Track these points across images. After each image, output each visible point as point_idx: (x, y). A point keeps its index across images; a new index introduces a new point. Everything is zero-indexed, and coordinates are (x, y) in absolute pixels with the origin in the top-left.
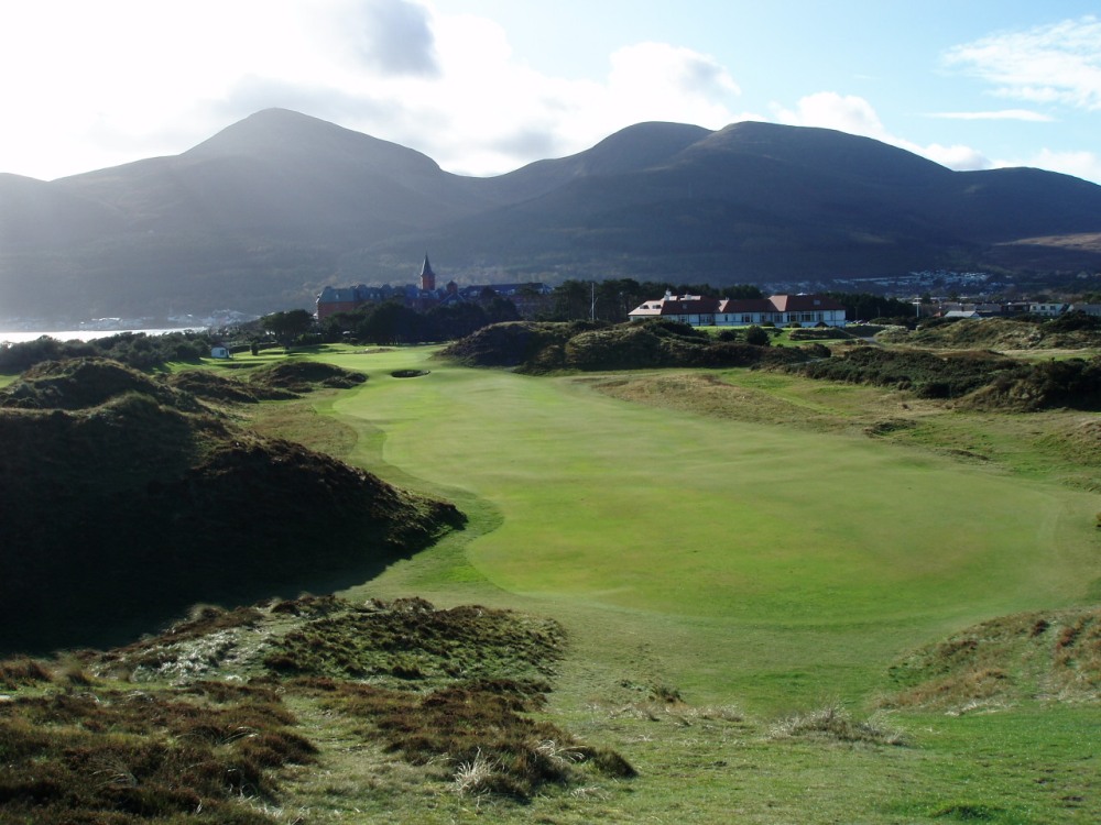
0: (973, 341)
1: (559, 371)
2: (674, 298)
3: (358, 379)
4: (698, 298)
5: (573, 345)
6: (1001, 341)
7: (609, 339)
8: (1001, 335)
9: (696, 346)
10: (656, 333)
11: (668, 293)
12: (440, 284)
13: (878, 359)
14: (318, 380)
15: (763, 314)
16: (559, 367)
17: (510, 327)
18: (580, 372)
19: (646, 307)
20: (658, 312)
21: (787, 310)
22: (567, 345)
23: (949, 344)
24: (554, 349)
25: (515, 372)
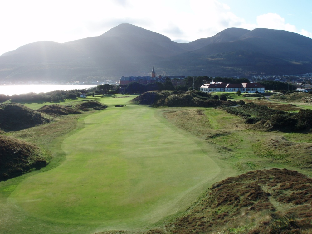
0: (295, 99)
1: (162, 107)
2: (214, 83)
3: (105, 107)
4: (221, 83)
5: (168, 99)
6: (302, 100)
7: (178, 97)
8: (303, 98)
9: (203, 100)
10: (193, 96)
11: (213, 81)
12: (157, 75)
13: (250, 107)
14: (92, 108)
15: (240, 88)
16: (162, 105)
17: (152, 93)
18: (167, 107)
19: (205, 85)
20: (208, 87)
21: (246, 87)
22: (166, 99)
23: (288, 100)
24: (162, 100)
25: (150, 106)
